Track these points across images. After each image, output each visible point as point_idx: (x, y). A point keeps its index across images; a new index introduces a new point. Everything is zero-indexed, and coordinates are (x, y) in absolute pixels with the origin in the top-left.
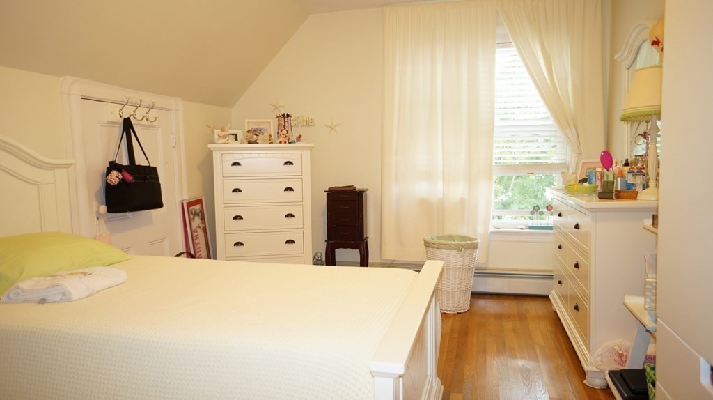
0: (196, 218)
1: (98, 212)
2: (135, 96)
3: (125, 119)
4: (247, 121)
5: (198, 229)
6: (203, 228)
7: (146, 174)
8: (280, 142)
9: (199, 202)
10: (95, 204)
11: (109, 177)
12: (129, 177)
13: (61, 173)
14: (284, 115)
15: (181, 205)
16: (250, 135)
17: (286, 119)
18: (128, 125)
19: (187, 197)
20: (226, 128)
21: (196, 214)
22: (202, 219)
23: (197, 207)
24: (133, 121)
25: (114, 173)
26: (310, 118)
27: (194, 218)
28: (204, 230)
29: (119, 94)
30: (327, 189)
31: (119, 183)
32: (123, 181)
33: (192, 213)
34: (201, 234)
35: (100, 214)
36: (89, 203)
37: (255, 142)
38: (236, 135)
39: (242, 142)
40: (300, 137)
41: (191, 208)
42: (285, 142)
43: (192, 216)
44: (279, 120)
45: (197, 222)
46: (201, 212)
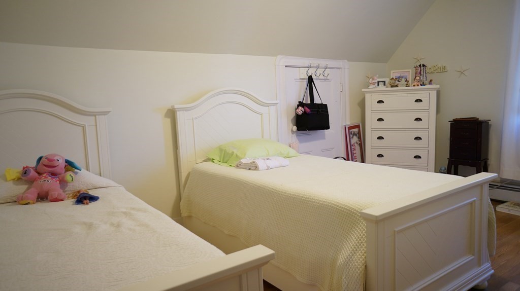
0: (355, 137)
1: (292, 130)
2: (315, 62)
3: (309, 76)
4: (392, 72)
5: (356, 144)
6: (359, 144)
7: (319, 108)
8: (414, 86)
9: (358, 126)
10: (291, 125)
11: (297, 110)
12: (308, 110)
13: (273, 108)
14: (420, 66)
15: (344, 128)
16: (393, 81)
17: (422, 68)
18: (310, 80)
19: (349, 123)
20: (375, 78)
21: (354, 134)
22: (359, 138)
23: (356, 130)
24: (314, 77)
25: (300, 108)
26: (444, 66)
27: (353, 137)
28: (360, 145)
29: (306, 62)
30: (452, 120)
31: (302, 114)
32: (305, 113)
33: (351, 134)
34: (357, 148)
35: (293, 131)
36: (287, 125)
37: (397, 86)
38: (384, 82)
39: (387, 87)
40: (431, 81)
41: (351, 130)
42: (418, 85)
43: (351, 136)
44: (416, 70)
45: (355, 140)
46: (358, 133)
